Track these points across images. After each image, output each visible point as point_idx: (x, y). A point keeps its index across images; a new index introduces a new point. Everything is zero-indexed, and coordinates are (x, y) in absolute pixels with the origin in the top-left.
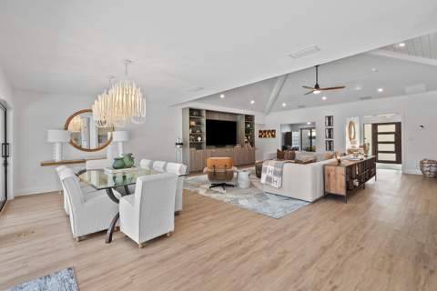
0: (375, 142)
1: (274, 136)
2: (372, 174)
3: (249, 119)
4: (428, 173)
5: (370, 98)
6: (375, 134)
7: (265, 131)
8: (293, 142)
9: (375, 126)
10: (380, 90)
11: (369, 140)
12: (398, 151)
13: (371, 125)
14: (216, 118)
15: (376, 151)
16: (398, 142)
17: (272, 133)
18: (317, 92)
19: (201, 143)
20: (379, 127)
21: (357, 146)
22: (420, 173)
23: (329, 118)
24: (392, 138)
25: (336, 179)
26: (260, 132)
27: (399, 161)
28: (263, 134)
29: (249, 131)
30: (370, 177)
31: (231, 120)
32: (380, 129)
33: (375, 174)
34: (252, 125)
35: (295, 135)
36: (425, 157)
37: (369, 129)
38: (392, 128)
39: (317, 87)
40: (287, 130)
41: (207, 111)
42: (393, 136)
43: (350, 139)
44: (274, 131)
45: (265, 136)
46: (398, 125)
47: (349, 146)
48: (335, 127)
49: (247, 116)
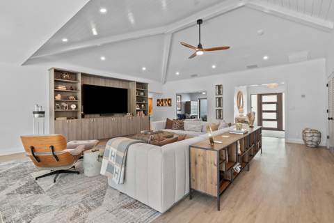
0: (260, 111)
1: (170, 105)
2: (258, 148)
3: (142, 87)
4: (310, 143)
5: (255, 66)
6: (260, 103)
7: (162, 100)
8: (192, 111)
9: (260, 96)
10: (266, 58)
11: (255, 109)
12: (279, 119)
13: (256, 96)
14: (102, 83)
15: (261, 120)
16: (279, 112)
17: (168, 102)
18: (200, 53)
19: (76, 112)
20: (263, 97)
21: (245, 114)
22: (301, 142)
23: (219, 87)
24: (274, 107)
25: (205, 169)
26: (158, 100)
27: (280, 128)
28: (161, 102)
29: (142, 100)
30: (256, 152)
31: (121, 87)
32: (265, 99)
33: (260, 147)
34: (146, 93)
35: (194, 104)
36: (307, 127)
37: (255, 99)
38: (274, 98)
39: (200, 47)
40: (186, 99)
41: (83, 75)
42: (275, 105)
43: (239, 107)
44: (170, 100)
45: (162, 105)
46: (279, 96)
47: (237, 114)
48: (224, 96)
49: (139, 84)
